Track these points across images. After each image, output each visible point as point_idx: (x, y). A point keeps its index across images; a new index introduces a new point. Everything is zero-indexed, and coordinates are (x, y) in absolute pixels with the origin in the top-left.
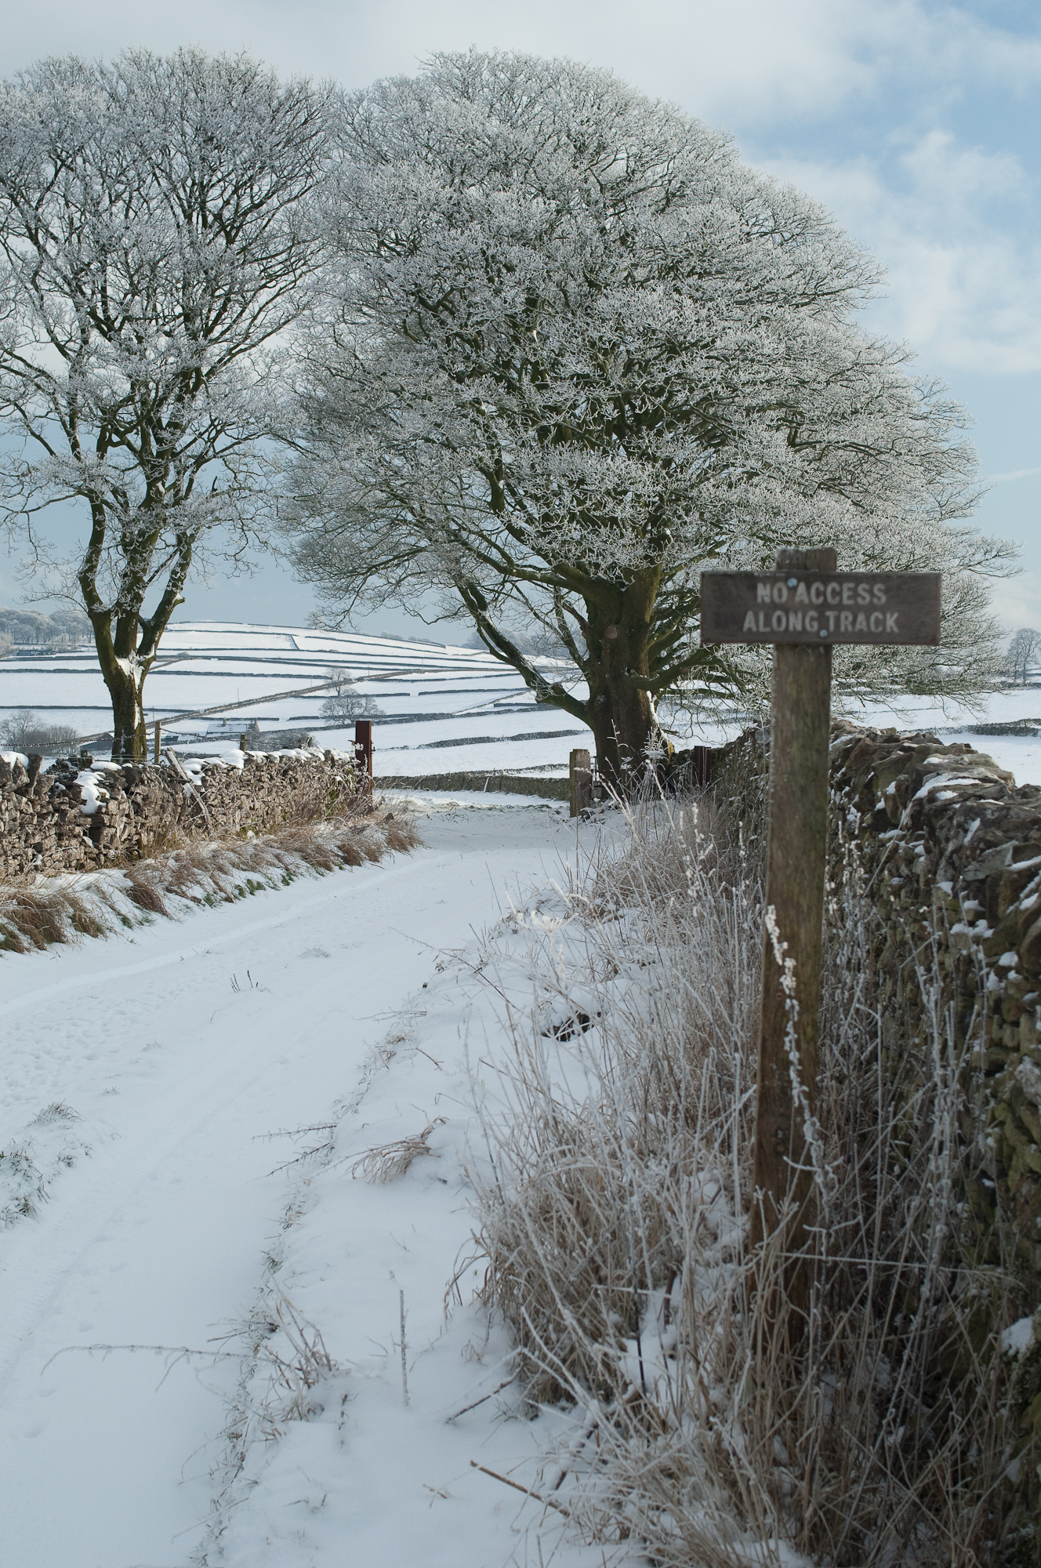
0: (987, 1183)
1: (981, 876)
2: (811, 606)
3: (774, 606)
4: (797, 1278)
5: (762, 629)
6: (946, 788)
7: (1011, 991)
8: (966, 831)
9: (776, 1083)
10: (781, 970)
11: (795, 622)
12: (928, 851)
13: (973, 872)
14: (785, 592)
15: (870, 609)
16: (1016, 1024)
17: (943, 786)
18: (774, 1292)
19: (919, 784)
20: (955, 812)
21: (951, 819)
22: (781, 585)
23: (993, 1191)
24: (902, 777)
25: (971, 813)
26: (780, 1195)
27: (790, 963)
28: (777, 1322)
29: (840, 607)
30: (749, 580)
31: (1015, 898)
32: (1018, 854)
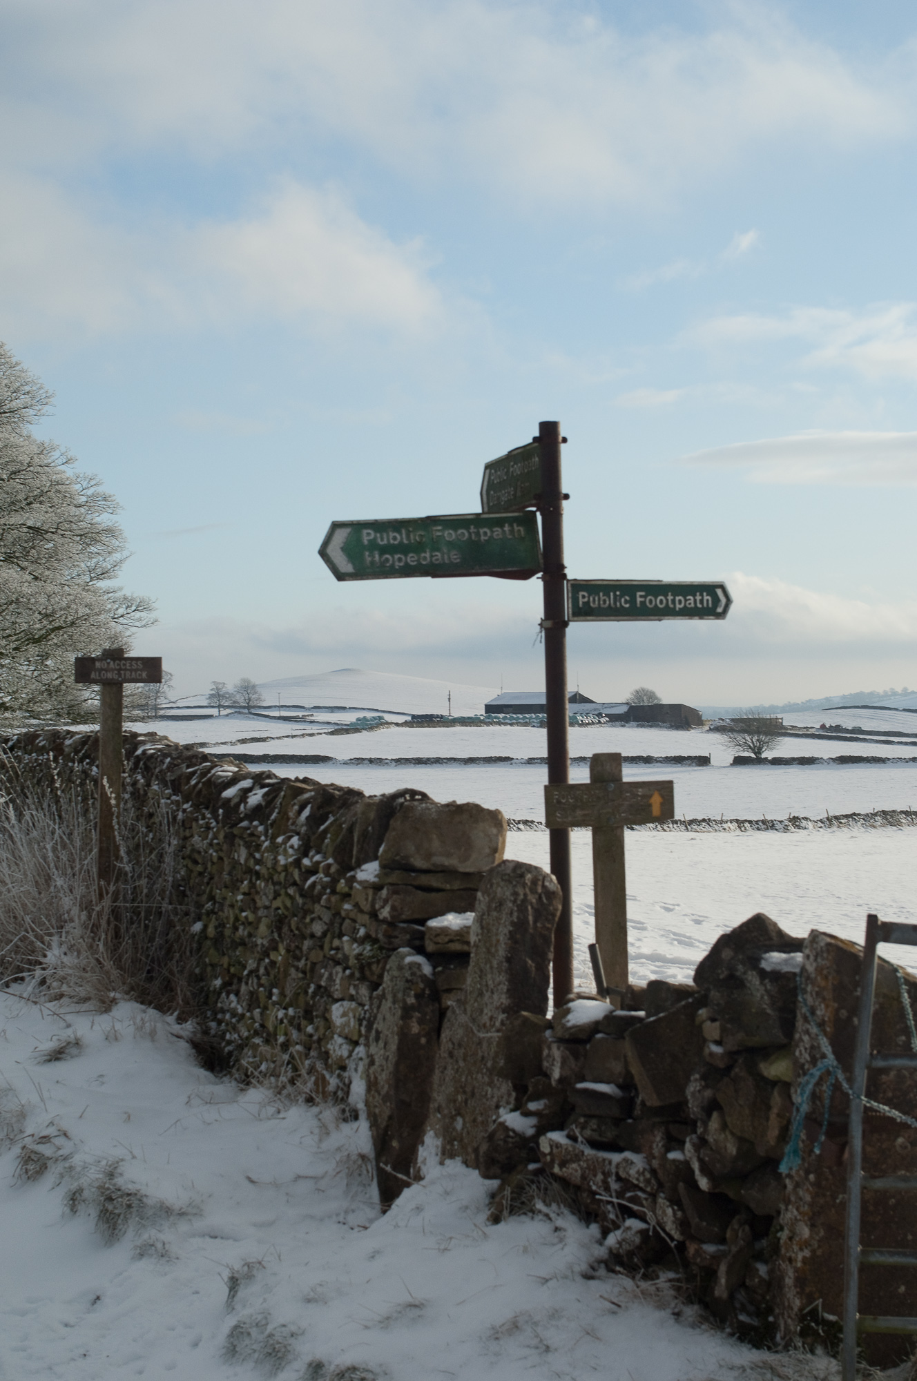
0: (182, 888)
1: (173, 778)
2: (116, 670)
3: (102, 669)
4: (115, 913)
5: (98, 678)
6: (150, 749)
7: (189, 815)
8: (164, 763)
9: (105, 845)
10: (110, 798)
11: (109, 675)
12: (144, 777)
13: (169, 777)
14: (106, 665)
15: (136, 671)
16: (191, 828)
17: (150, 748)
18: (109, 918)
19: (136, 749)
20: (158, 756)
21: (156, 759)
22: (104, 662)
23: (184, 891)
24: (127, 746)
25: (165, 755)
26: (109, 884)
27: (113, 795)
28: (110, 929)
29: (126, 670)
30: (93, 660)
31: (188, 782)
32: (188, 767)
